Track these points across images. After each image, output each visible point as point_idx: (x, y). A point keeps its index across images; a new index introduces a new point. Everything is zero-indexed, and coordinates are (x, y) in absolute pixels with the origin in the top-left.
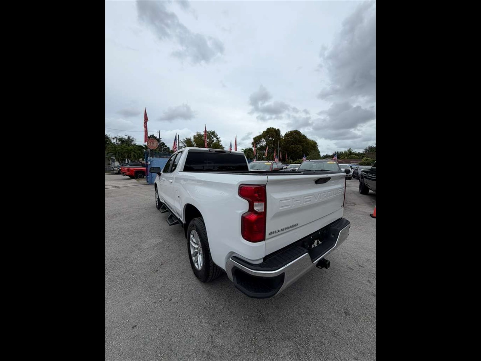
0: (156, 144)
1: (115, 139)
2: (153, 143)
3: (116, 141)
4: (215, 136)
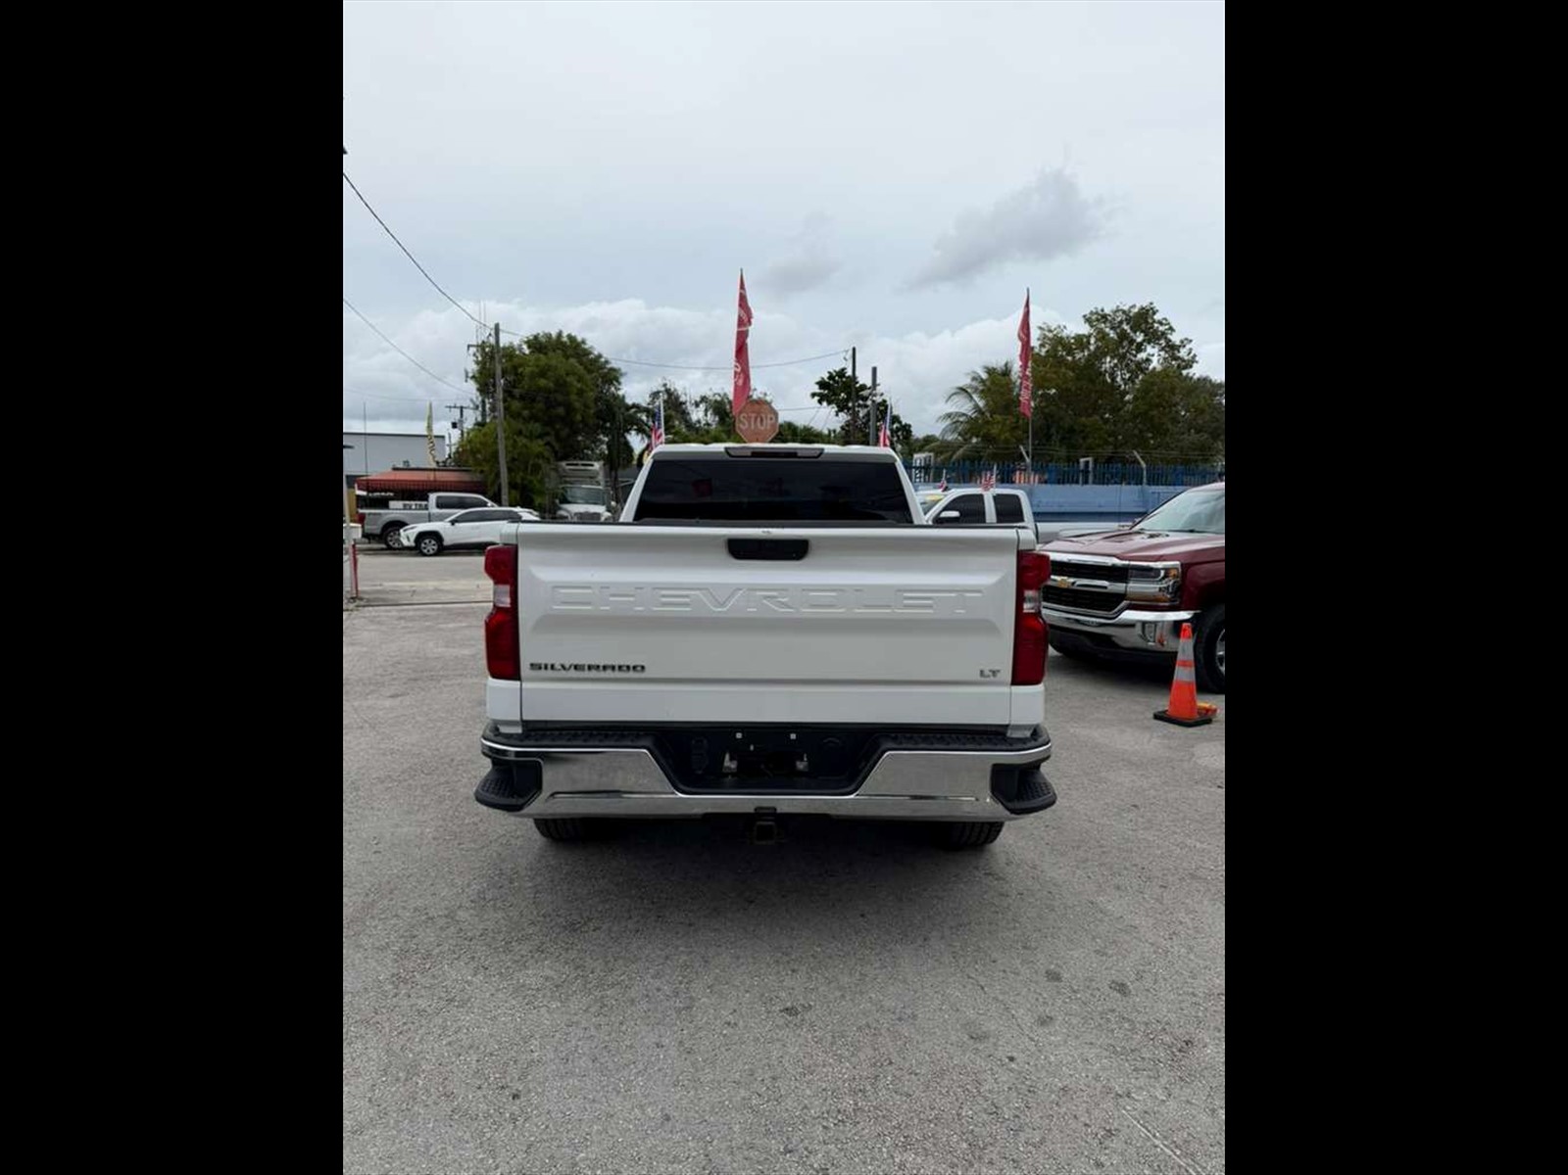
0: (769, 422)
1: (702, 407)
2: (759, 419)
3: (706, 415)
4: (1153, 337)
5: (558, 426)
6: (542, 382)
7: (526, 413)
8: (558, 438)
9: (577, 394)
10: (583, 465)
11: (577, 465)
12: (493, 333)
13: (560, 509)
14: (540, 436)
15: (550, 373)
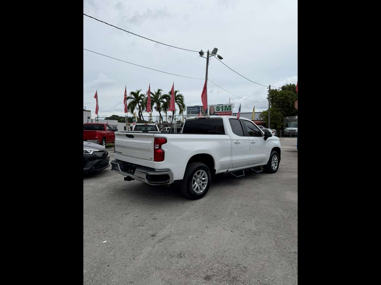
5: (285, 108)
6: (282, 98)
7: (277, 105)
8: (285, 111)
9: (291, 99)
10: (293, 117)
11: (291, 117)
12: (269, 87)
13: (285, 129)
14: (281, 111)
15: (284, 95)
